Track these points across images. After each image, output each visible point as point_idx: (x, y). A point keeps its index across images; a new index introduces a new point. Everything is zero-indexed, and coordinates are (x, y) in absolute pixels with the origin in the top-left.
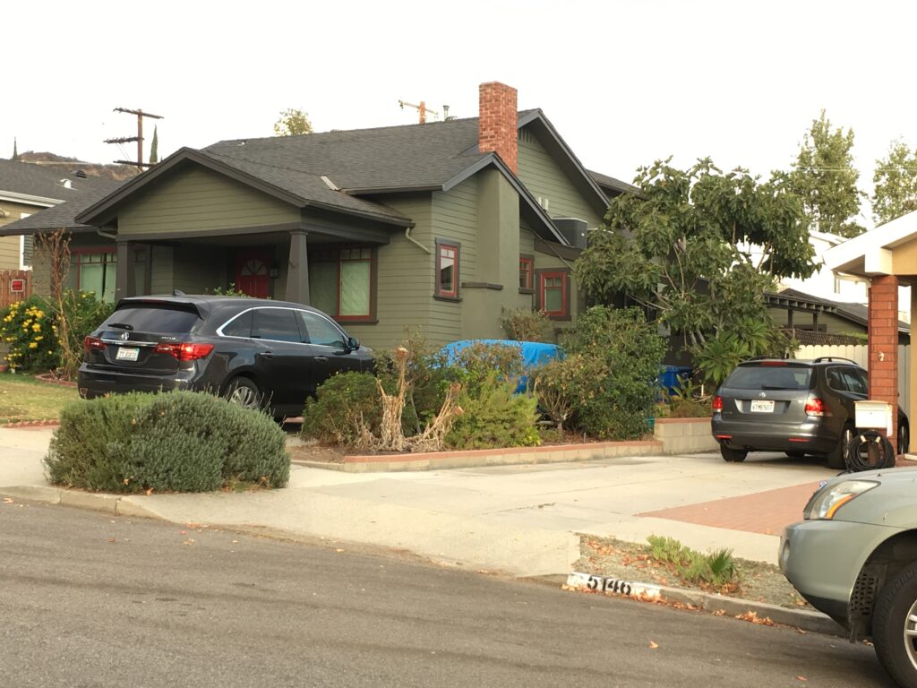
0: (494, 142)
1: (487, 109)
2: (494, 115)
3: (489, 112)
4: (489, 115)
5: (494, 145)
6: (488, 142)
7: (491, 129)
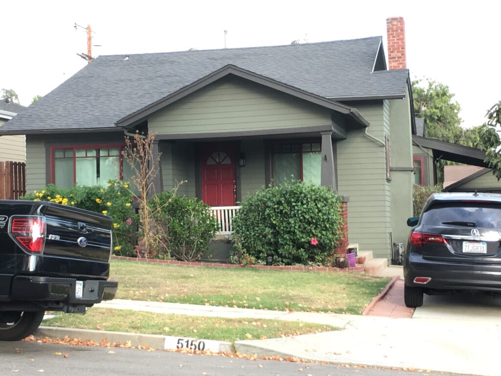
0: (401, 62)
1: (394, 37)
2: (400, 42)
3: (395, 39)
4: (396, 41)
5: (401, 63)
6: (396, 61)
7: (398, 52)
